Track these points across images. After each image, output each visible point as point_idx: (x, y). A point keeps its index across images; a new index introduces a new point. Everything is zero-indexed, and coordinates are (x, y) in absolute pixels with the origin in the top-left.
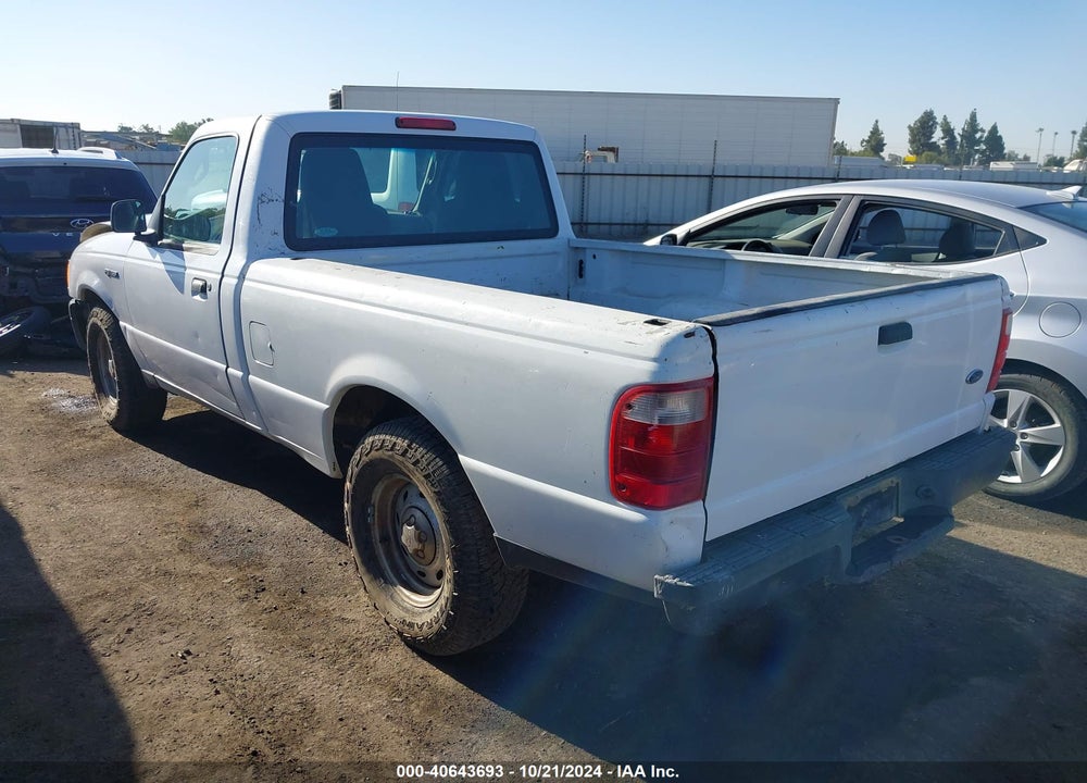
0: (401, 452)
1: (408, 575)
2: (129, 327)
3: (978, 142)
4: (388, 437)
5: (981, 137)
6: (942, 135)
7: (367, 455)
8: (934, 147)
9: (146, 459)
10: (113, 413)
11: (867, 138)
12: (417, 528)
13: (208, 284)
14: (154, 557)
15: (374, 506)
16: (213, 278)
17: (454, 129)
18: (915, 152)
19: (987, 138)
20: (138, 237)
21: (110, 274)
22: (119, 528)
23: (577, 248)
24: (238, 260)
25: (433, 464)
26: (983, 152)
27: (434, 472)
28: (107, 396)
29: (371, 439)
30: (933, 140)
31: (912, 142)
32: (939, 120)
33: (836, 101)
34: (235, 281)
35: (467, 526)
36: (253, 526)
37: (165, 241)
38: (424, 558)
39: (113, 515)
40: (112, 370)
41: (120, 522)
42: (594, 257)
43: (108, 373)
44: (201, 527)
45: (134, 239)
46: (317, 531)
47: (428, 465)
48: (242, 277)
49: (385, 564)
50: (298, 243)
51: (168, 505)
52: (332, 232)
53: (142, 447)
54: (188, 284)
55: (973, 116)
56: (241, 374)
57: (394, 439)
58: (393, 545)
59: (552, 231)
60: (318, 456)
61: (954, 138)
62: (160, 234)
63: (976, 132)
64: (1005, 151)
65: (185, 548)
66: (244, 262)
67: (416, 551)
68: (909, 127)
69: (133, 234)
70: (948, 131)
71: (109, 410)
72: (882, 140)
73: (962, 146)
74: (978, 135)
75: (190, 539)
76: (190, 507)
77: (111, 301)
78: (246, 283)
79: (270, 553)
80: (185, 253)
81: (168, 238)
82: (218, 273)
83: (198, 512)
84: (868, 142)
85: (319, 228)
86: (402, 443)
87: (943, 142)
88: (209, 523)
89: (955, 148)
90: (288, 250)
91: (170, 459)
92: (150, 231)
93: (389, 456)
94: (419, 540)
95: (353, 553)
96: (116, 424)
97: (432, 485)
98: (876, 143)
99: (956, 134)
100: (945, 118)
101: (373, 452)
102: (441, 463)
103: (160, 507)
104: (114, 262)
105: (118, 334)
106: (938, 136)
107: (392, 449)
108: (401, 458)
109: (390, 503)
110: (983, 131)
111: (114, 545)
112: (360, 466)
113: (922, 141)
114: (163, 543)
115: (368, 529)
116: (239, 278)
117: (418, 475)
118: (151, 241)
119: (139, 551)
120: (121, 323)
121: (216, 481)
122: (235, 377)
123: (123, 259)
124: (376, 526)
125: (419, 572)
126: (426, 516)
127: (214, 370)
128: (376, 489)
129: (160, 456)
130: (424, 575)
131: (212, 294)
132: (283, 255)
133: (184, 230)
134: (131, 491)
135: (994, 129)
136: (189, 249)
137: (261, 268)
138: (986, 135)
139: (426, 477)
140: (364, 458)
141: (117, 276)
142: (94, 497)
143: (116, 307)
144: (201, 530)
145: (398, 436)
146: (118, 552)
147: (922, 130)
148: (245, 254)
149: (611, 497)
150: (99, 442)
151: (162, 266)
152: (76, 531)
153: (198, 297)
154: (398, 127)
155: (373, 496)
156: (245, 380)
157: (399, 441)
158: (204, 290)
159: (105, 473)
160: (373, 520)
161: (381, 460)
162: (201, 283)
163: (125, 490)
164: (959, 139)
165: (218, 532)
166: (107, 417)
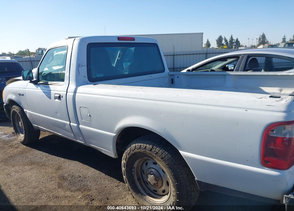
0: (149, 150)
1: (149, 192)
2: (28, 111)
3: (234, 43)
4: (142, 144)
5: (234, 41)
6: (225, 42)
7: (133, 151)
8: (223, 45)
9: (36, 154)
10: (23, 139)
11: (206, 43)
12: (154, 176)
13: (61, 95)
14: (50, 191)
15: (134, 168)
16: (63, 93)
17: (134, 40)
18: (219, 46)
19: (236, 42)
20: (31, 82)
21: (20, 95)
22: (34, 181)
23: (171, 75)
24: (72, 87)
25: (164, 153)
26: (235, 45)
27: (165, 157)
28: (19, 134)
29: (134, 145)
30: (222, 43)
31: (217, 44)
32: (223, 38)
33: (202, 33)
34: (72, 94)
35: (181, 176)
36: (81, 175)
37: (40, 82)
38: (158, 186)
39: (31, 176)
40: (20, 125)
41: (34, 179)
42: (178, 77)
43: (19, 126)
44: (63, 177)
45: (30, 82)
46: (103, 174)
47: (162, 154)
48: (75, 92)
49: (140, 188)
50: (93, 80)
51: (49, 170)
52: (102, 75)
53: (34, 150)
54: (52, 96)
55: (232, 36)
56: (76, 125)
57: (145, 145)
58: (142, 181)
59: (163, 71)
60: (110, 151)
61: (227, 42)
62: (38, 80)
63: (233, 40)
64: (240, 45)
65: (60, 186)
66: (75, 87)
67: (154, 184)
68: (216, 40)
69: (29, 81)
70: (226, 41)
71: (20, 138)
72: (210, 43)
73: (230, 44)
74: (233, 41)
75: (61, 182)
76: (57, 170)
77: (20, 103)
78: (77, 94)
79: (90, 184)
80: (49, 86)
81: (41, 81)
82: (65, 92)
83: (60, 172)
84: (206, 44)
85: (98, 74)
86: (149, 146)
87: (225, 43)
88: (66, 175)
89: (228, 45)
90: (89, 82)
91: (44, 153)
92: (35, 79)
93: (143, 151)
94: (156, 180)
95: (127, 185)
96: (23, 143)
97: (165, 162)
98: (208, 44)
99: (228, 41)
100: (225, 37)
101: (136, 150)
102: (167, 153)
103: (47, 171)
104: (21, 91)
105: (23, 114)
106: (223, 42)
107: (145, 149)
108: (149, 152)
109: (140, 167)
110: (234, 40)
111: (35, 188)
112: (130, 155)
113: (220, 43)
114: (53, 185)
115: (133, 176)
116: (74, 93)
117: (158, 158)
118: (36, 83)
119: (44, 189)
120: (24, 110)
121: (63, 159)
122: (74, 126)
123: (25, 89)
124: (136, 175)
125: (154, 190)
126: (157, 171)
127: (65, 124)
128: (135, 163)
129: (41, 152)
130: (156, 191)
131: (63, 99)
132: (87, 84)
133: (48, 78)
134: (35, 166)
135: (237, 40)
136: (51, 84)
137: (81, 89)
138: (235, 41)
139: (162, 158)
140: (132, 152)
141: (23, 95)
142: (22, 170)
143: (23, 105)
144: (63, 178)
145: (147, 144)
146: (37, 190)
147: (220, 40)
148: (75, 84)
149: (261, 166)
150: (19, 149)
151: (41, 91)
152: (19, 184)
153: (57, 100)
154: (119, 40)
155: (134, 165)
156: (78, 127)
157: (148, 145)
158: (59, 98)
159: (24, 160)
160: (134, 173)
161: (140, 152)
162: (58, 95)
163: (33, 166)
164: (229, 42)
165: (70, 178)
166: (20, 141)
